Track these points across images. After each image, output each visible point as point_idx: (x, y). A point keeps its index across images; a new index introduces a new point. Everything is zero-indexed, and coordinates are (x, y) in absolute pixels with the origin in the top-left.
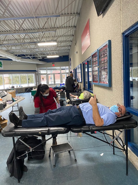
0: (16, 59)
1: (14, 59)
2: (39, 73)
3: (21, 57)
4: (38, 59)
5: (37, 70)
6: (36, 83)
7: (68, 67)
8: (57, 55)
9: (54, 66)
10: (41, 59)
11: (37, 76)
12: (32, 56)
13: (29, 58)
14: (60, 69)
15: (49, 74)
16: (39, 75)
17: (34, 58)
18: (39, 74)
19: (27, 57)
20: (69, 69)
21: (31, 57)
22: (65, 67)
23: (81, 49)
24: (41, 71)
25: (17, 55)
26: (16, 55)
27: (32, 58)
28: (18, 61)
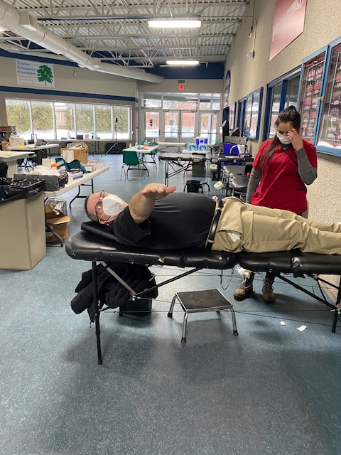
0: (87, 63)
1: (84, 62)
2: (143, 105)
3: (100, 59)
4: (144, 66)
5: (136, 96)
6: (132, 133)
7: (219, 95)
8: (194, 59)
9: (182, 89)
10: (151, 67)
11: (136, 114)
12: (129, 58)
13: (121, 63)
14: (197, 100)
15: (168, 111)
16: (141, 111)
17: (132, 63)
18: (142, 108)
19: (117, 59)
20: (222, 100)
21: (126, 61)
22: (209, 95)
23: (269, 43)
24: (147, 100)
25: (90, 52)
26: (88, 52)
27: (127, 64)
28: (92, 69)
